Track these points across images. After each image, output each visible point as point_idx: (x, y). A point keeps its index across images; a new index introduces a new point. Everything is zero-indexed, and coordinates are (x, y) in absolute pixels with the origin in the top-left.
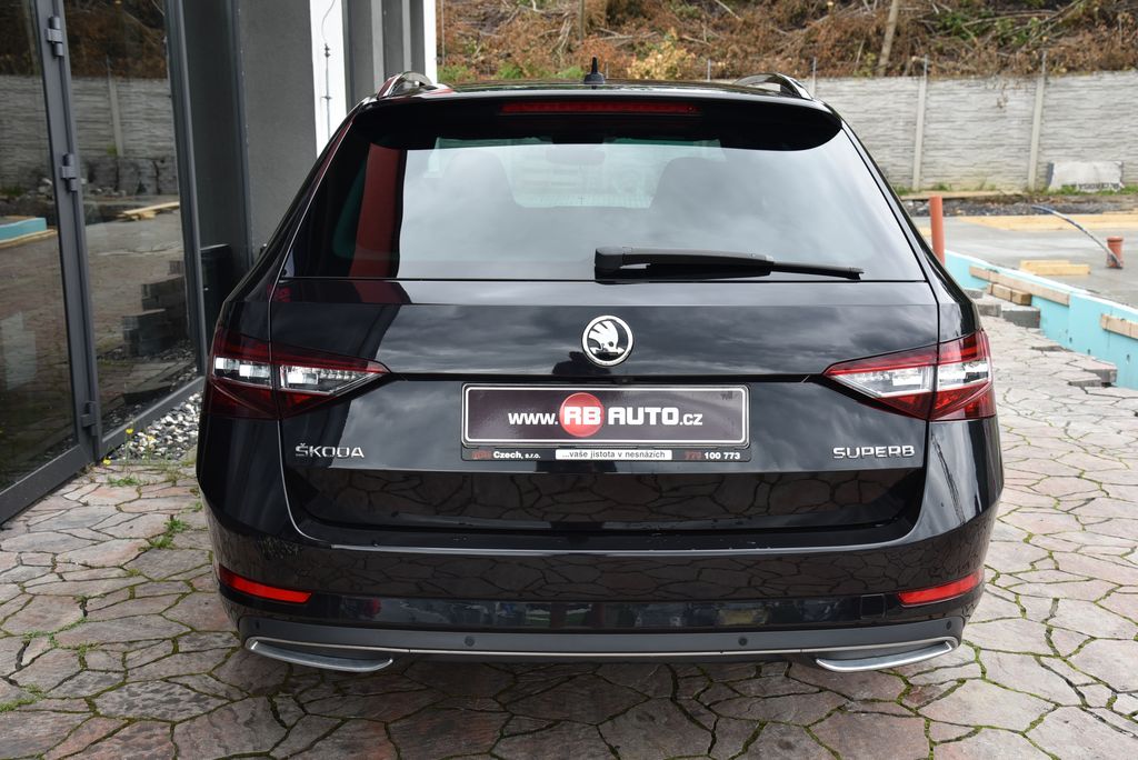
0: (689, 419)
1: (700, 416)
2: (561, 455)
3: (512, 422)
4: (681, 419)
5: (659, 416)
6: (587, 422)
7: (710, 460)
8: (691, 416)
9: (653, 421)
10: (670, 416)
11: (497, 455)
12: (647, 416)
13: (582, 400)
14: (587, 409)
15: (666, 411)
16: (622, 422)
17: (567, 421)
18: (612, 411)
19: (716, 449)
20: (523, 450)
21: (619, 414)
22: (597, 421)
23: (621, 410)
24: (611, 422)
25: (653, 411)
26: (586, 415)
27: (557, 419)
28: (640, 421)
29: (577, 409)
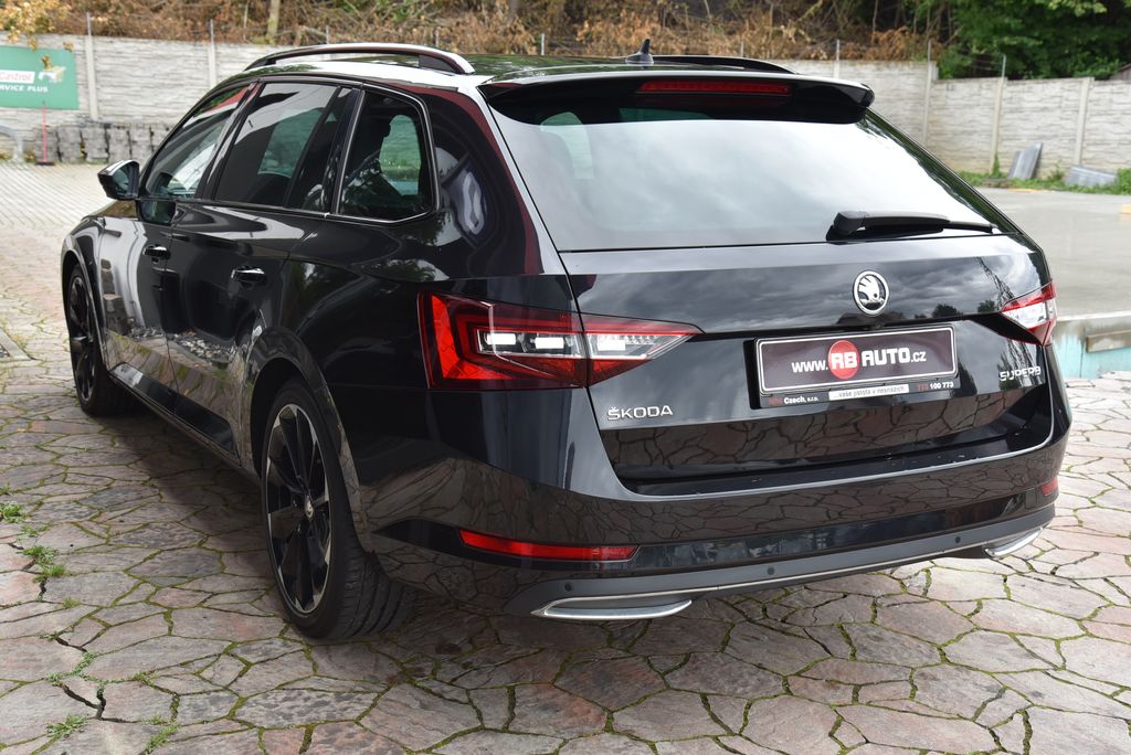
0: (917, 357)
1: (924, 353)
2: (834, 396)
3: (795, 371)
4: (912, 358)
5: (897, 355)
6: (849, 366)
7: (935, 390)
8: (918, 354)
9: (893, 361)
10: (904, 355)
11: (787, 401)
12: (888, 356)
13: (842, 348)
14: (847, 354)
15: (902, 350)
16: (872, 364)
17: (834, 367)
18: (864, 354)
19: (937, 380)
20: (806, 394)
21: (870, 357)
22: (855, 364)
23: (870, 352)
24: (864, 364)
25: (892, 352)
26: (848, 360)
27: (827, 365)
28: (884, 362)
29: (839, 355)
